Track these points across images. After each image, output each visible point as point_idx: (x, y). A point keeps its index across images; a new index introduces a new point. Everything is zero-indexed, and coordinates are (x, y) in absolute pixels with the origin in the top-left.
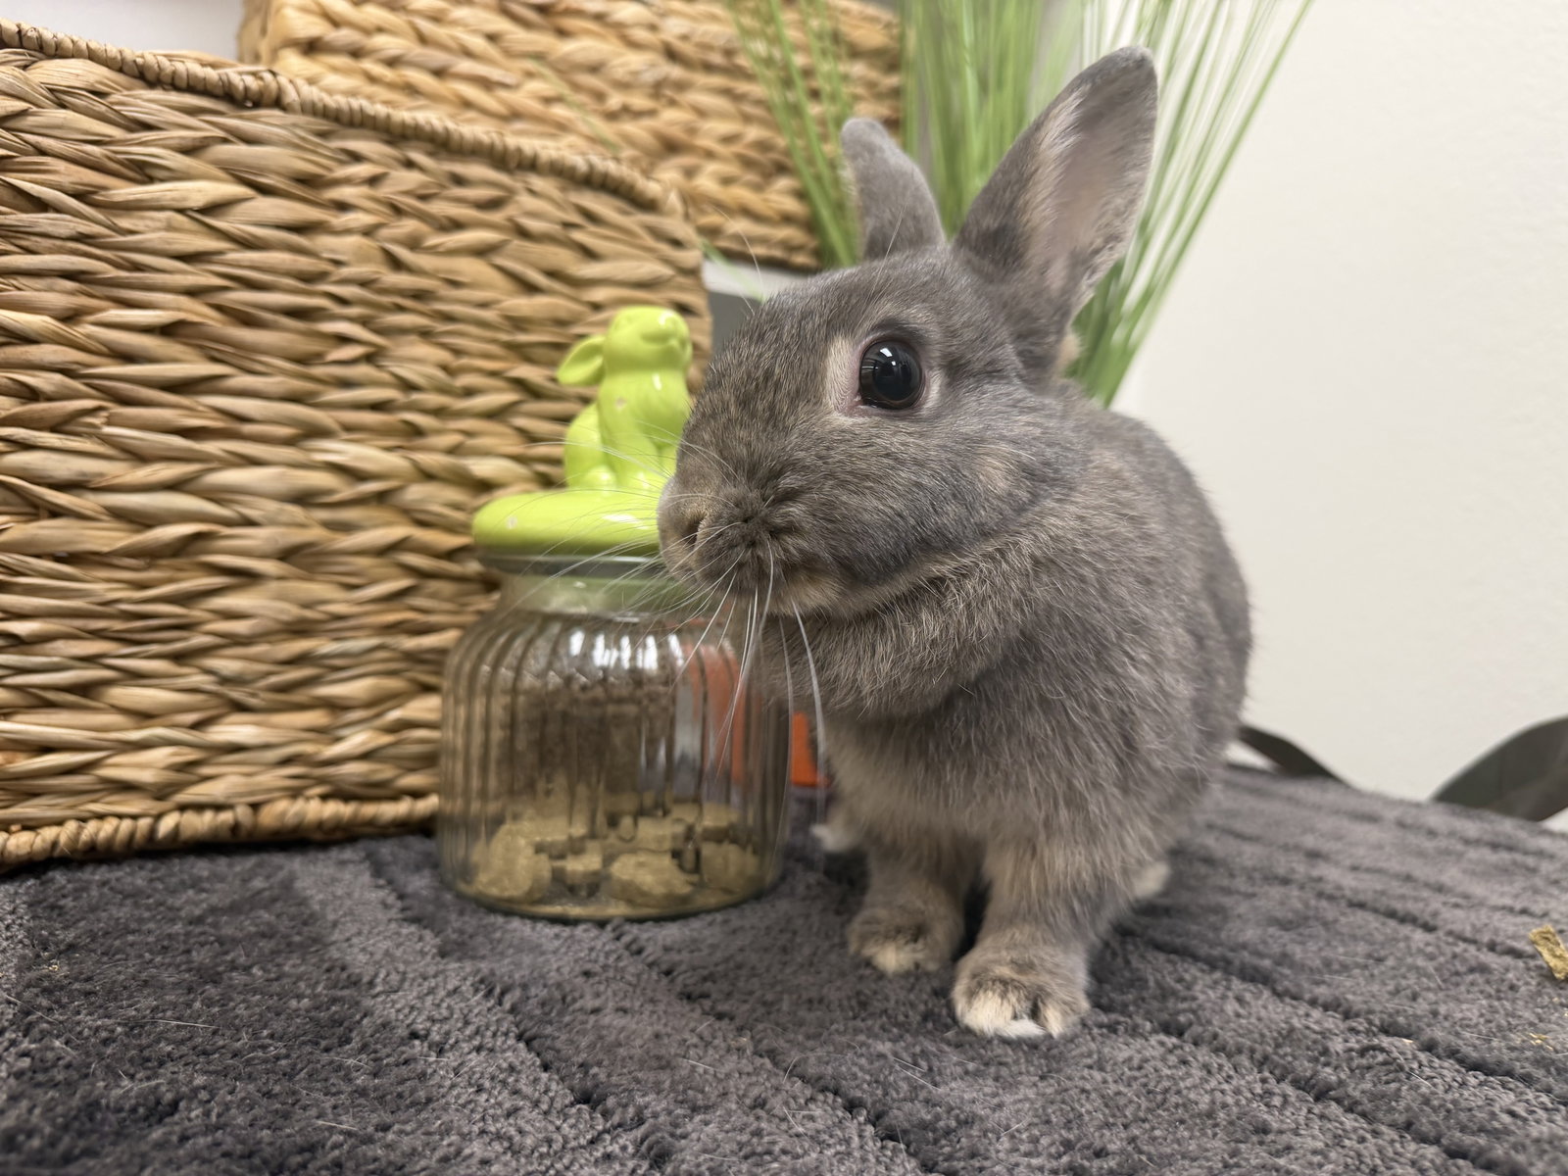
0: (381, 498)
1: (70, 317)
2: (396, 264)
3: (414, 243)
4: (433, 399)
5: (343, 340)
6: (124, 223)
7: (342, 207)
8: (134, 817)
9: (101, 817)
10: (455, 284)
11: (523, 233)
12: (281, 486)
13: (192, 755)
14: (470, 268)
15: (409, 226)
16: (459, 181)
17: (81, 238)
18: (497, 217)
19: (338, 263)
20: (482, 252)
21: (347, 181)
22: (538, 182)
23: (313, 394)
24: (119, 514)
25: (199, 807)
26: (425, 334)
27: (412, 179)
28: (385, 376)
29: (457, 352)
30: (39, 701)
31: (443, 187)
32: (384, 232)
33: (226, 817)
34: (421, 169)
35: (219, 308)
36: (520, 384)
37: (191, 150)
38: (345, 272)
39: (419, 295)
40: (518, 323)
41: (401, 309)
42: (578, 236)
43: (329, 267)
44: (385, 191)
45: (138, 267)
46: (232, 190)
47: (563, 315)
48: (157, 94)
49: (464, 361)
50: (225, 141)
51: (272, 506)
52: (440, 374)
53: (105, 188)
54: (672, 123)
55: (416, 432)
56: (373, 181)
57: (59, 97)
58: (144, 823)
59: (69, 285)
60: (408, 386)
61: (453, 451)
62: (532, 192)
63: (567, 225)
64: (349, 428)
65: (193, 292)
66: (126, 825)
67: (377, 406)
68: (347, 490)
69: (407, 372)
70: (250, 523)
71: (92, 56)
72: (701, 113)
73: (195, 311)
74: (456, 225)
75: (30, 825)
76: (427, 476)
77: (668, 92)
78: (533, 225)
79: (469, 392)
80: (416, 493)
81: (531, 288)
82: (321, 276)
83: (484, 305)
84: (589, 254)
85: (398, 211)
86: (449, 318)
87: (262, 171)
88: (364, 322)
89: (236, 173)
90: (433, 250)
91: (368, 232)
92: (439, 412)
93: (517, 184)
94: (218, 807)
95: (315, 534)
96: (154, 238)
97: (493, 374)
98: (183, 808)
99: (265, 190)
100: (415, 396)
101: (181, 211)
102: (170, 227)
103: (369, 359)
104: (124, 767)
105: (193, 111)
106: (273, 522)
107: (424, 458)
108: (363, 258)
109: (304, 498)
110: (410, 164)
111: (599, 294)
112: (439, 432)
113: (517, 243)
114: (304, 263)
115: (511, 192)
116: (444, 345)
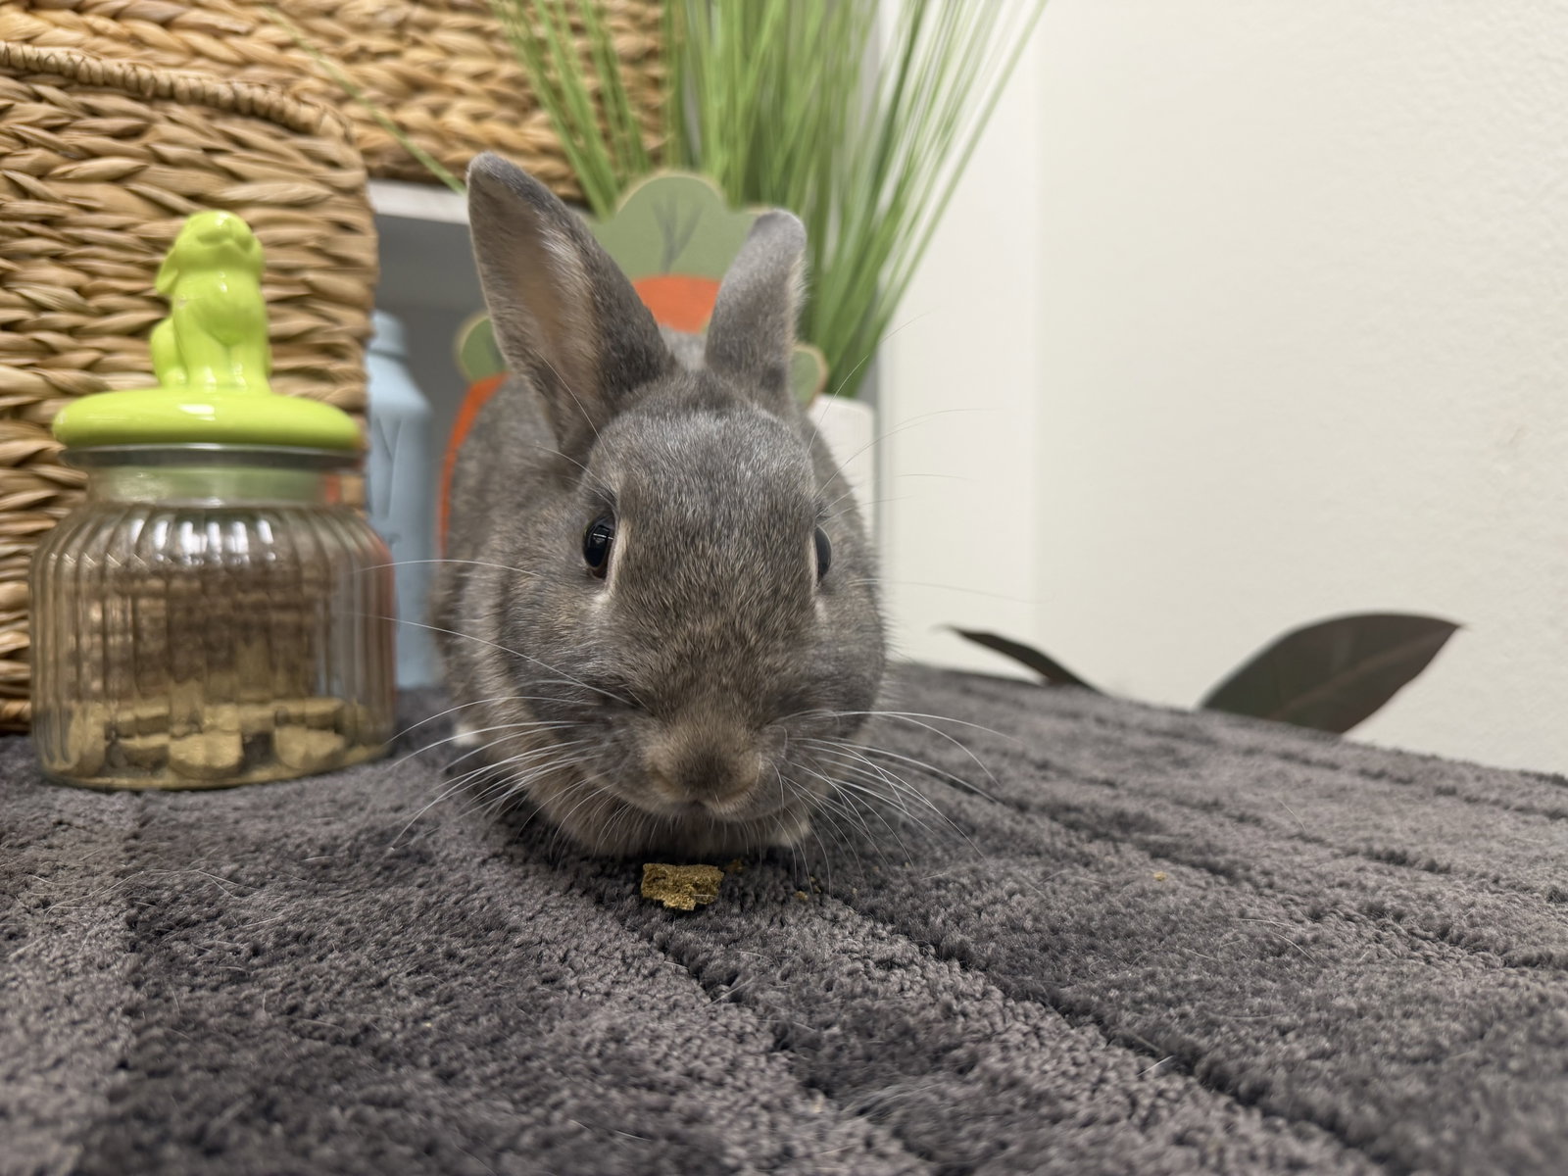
0: (14, 414)
2: (25, 193)
3: (42, 173)
4: (66, 319)
10: (90, 210)
11: (163, 160)
14: (101, 193)
15: (37, 154)
16: (94, 112)
18: (133, 144)
20: (118, 179)
22: (177, 111)
26: (57, 258)
27: (38, 111)
28: (13, 298)
29: (93, 274)
31: (76, 118)
32: (8, 161)
34: (49, 101)
39: (48, 221)
40: (154, 244)
41: (30, 235)
42: (222, 160)
44: (12, 122)
49: (99, 282)
52: (72, 295)
54: (416, 63)
55: (51, 350)
60: (39, 307)
61: (89, 367)
62: (173, 121)
63: (208, 151)
69: (36, 293)
72: (449, 52)
74: (92, 154)
77: (412, 33)
78: (172, 152)
79: (107, 312)
80: (51, 409)
81: (173, 212)
83: (120, 229)
84: (236, 177)
86: (83, 242)
92: (72, 331)
93: (157, 114)
97: (129, 294)
100: (45, 316)
107: (59, 375)
110: (39, 98)
112: (73, 350)
113: (155, 169)
115: (150, 121)
116: (77, 268)
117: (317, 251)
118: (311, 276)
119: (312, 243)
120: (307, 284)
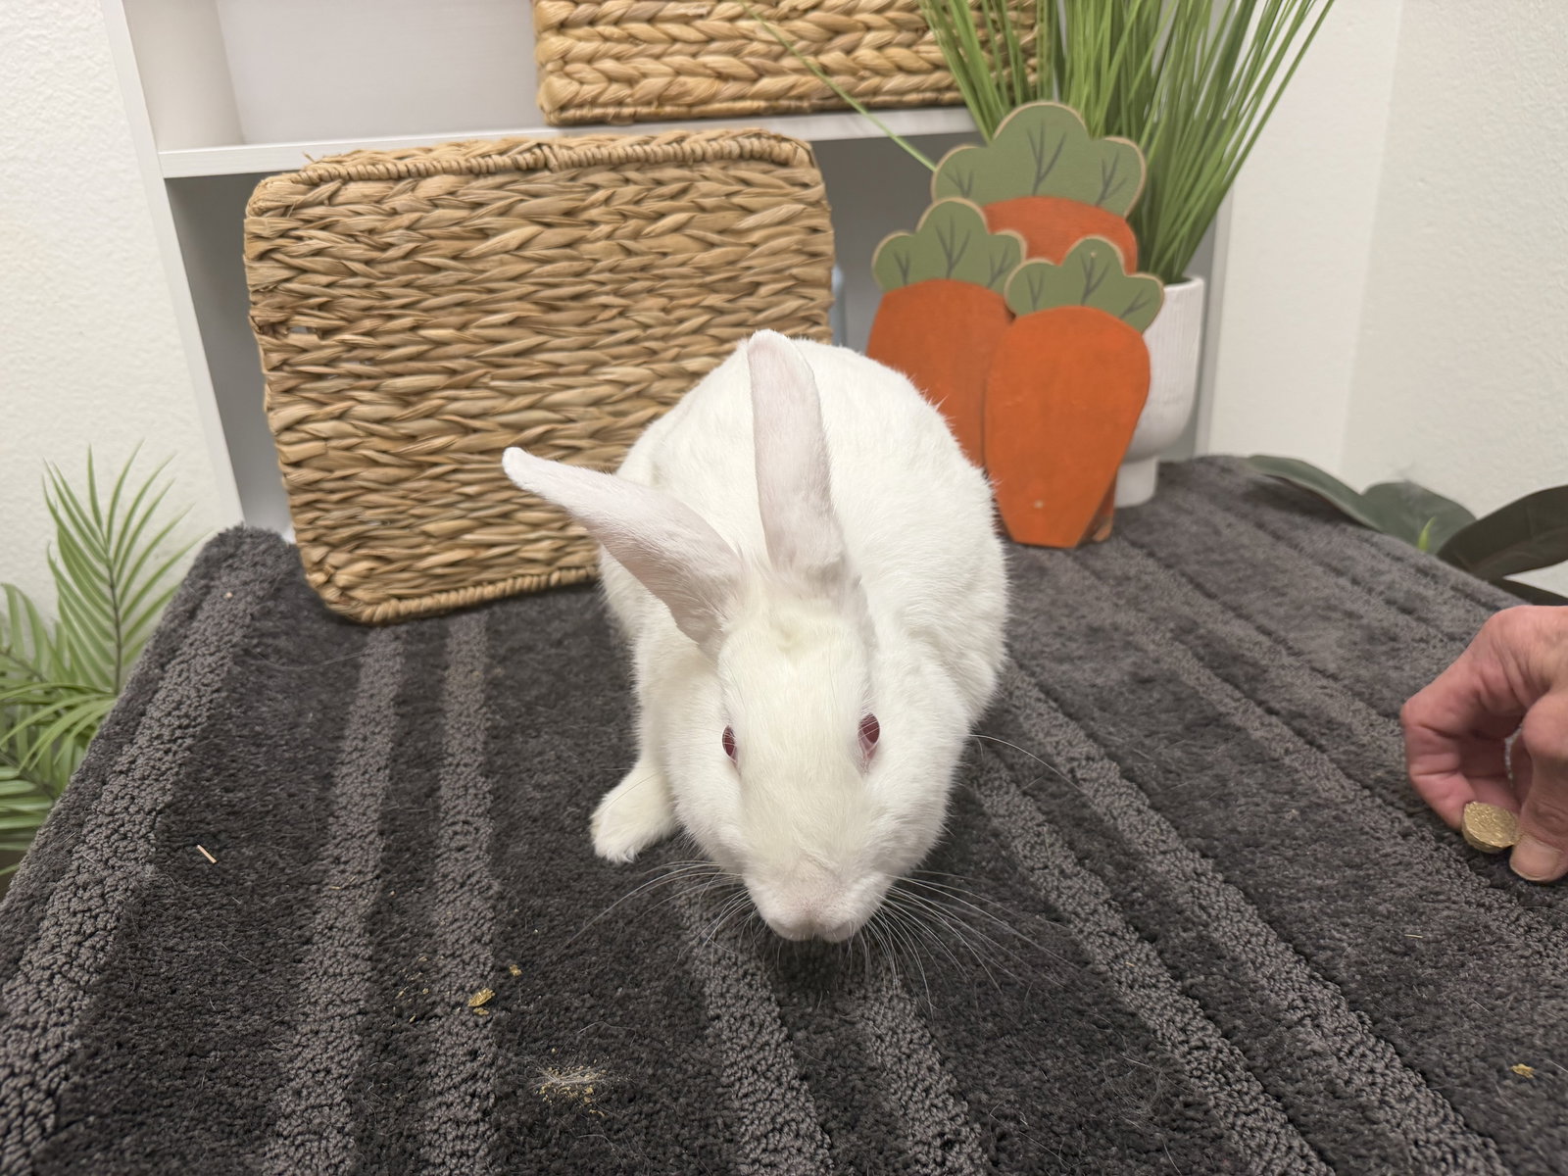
0: (639, 394)
1: (463, 327)
2: (629, 252)
3: (636, 235)
4: (659, 331)
5: (605, 307)
6: (479, 266)
7: (593, 223)
8: (539, 575)
9: (523, 576)
10: (665, 254)
11: (702, 209)
12: (585, 399)
13: (560, 543)
14: (671, 241)
15: (632, 224)
16: (659, 183)
17: (461, 282)
18: (683, 202)
19: (596, 261)
20: (677, 229)
21: (592, 205)
22: (708, 170)
23: (594, 342)
24: (505, 426)
25: (569, 568)
26: (650, 291)
27: (630, 191)
28: (630, 322)
29: (671, 298)
30: (485, 523)
31: (649, 190)
32: (619, 233)
33: (582, 572)
34: (635, 183)
35: (536, 303)
36: (711, 309)
37: (504, 212)
38: (600, 265)
39: (643, 269)
40: (706, 270)
41: (635, 280)
42: (737, 200)
43: (591, 264)
44: (616, 204)
45: (491, 291)
46: (530, 230)
47: (731, 258)
48: (482, 182)
49: (675, 302)
50: (522, 201)
51: (581, 410)
52: (662, 314)
53: (466, 249)
55: (653, 352)
56: (607, 201)
57: (434, 203)
58: (543, 578)
59: (459, 309)
60: (646, 326)
61: (675, 359)
62: (706, 178)
63: (729, 195)
64: (616, 357)
65: (520, 298)
66: (535, 579)
67: (631, 341)
68: (620, 395)
69: (643, 318)
70: (571, 421)
71: (445, 171)
73: (526, 309)
74: (661, 215)
75: (492, 582)
76: (662, 377)
78: (708, 202)
79: (681, 321)
80: (657, 387)
81: (712, 245)
82: (587, 271)
83: (683, 264)
84: (748, 211)
85: (625, 217)
86: (663, 278)
87: (544, 214)
88: (616, 293)
89: (531, 218)
90: (648, 236)
91: (609, 236)
92: (665, 338)
93: (696, 175)
94: (578, 568)
95: (607, 421)
96: (495, 272)
97: (693, 306)
98: (560, 569)
99: (548, 225)
100: (650, 331)
101: (506, 252)
102: (502, 263)
103: (621, 314)
104: (529, 552)
105: (500, 187)
106: (582, 419)
107: (659, 367)
108: (609, 253)
109: (597, 402)
110: (627, 181)
111: (755, 237)
112: (666, 350)
113: (700, 215)
114: (577, 266)
115: (692, 181)
116: (662, 295)
117: (799, 252)
118: (795, 271)
119: (795, 247)
120: (793, 277)
